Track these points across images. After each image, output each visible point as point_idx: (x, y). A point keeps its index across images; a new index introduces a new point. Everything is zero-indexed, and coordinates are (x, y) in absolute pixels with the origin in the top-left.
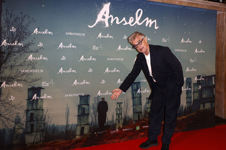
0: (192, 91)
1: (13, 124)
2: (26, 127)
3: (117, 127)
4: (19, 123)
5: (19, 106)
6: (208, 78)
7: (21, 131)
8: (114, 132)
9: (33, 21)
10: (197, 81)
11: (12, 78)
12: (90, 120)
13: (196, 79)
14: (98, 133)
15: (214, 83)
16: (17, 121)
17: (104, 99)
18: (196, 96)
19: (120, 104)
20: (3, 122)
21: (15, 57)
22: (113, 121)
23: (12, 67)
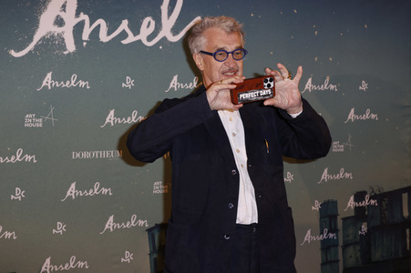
0: (341, 243)
6: (390, 199)
10: (356, 208)
13: (351, 203)
15: (406, 213)
18: (353, 256)
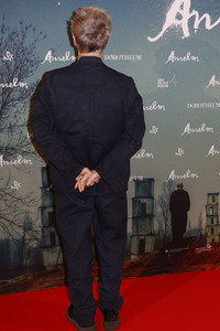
1: (21, 231)
2: (43, 236)
3: (209, 240)
4: (30, 229)
5: (28, 200)
7: (34, 244)
8: (204, 249)
9: (42, 36)
11: (13, 149)
12: (156, 227)
14: (172, 251)
16: (27, 227)
17: (181, 186)
19: (213, 195)
20: (5, 228)
21: (15, 109)
22: (200, 229)
23: (11, 128)
